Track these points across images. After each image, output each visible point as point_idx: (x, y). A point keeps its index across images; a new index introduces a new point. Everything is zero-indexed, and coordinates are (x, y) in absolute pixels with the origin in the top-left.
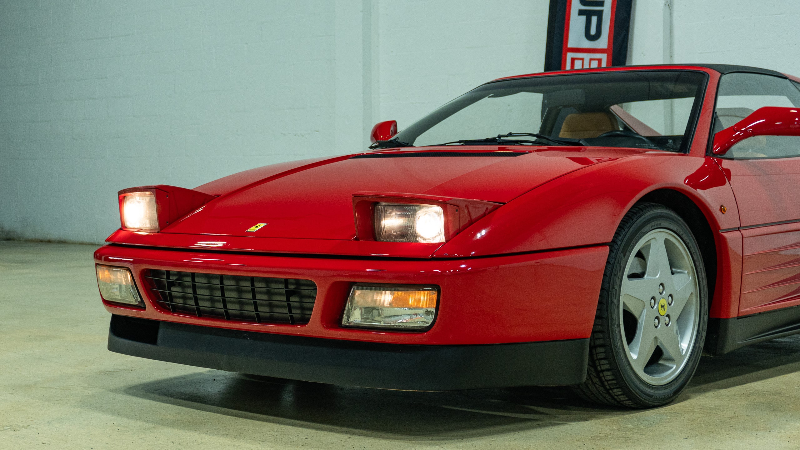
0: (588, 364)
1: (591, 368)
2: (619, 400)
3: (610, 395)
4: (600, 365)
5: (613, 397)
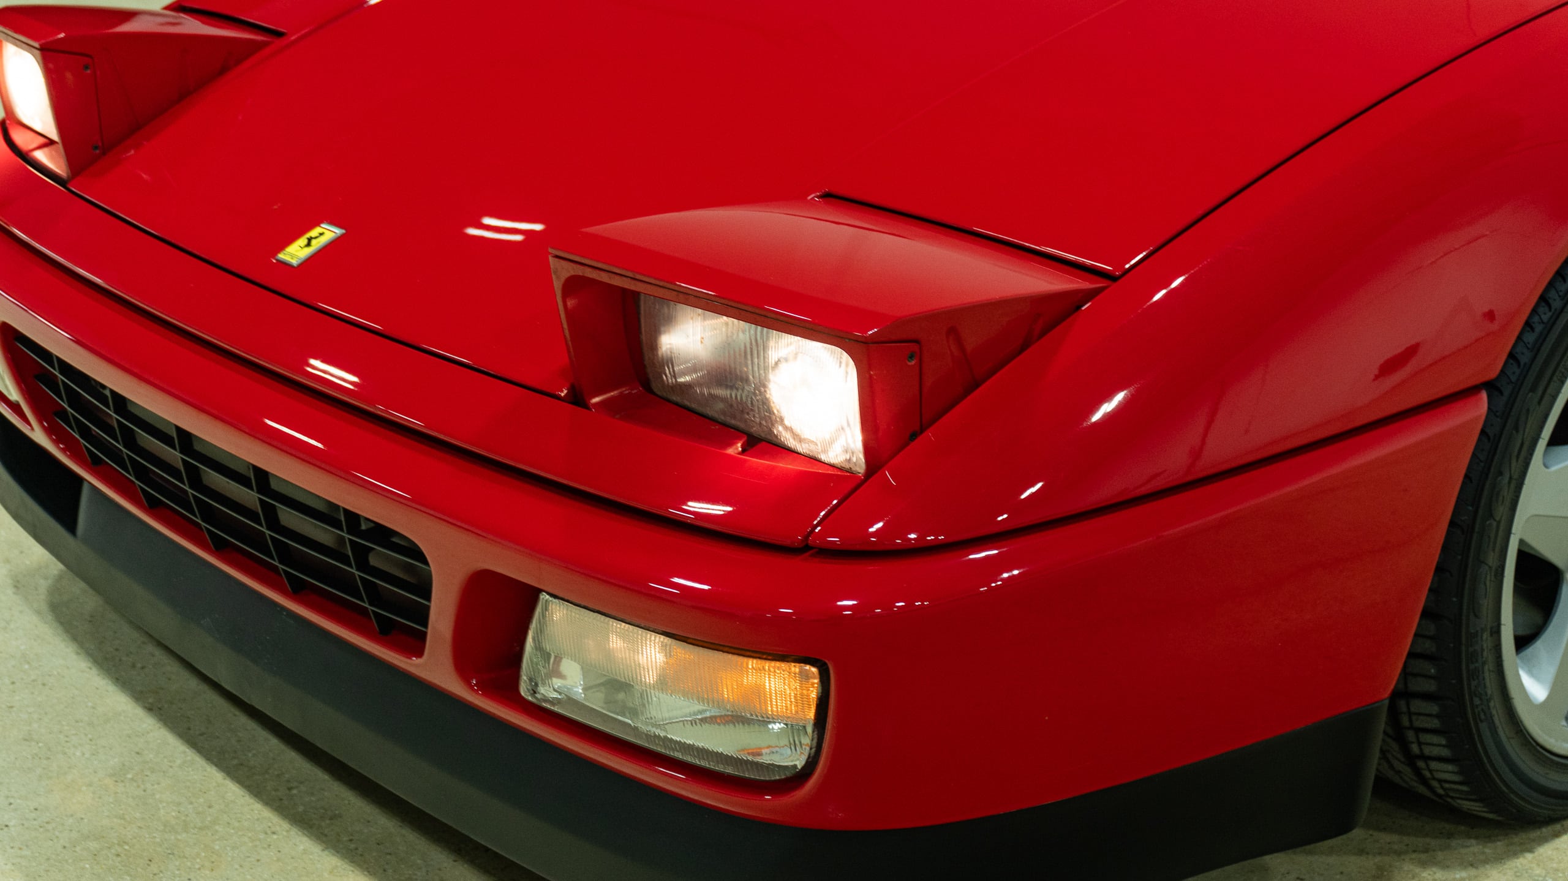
0: (1385, 733)
1: (1389, 740)
2: (1441, 791)
3: (1417, 772)
4: (1410, 714)
5: (1424, 781)
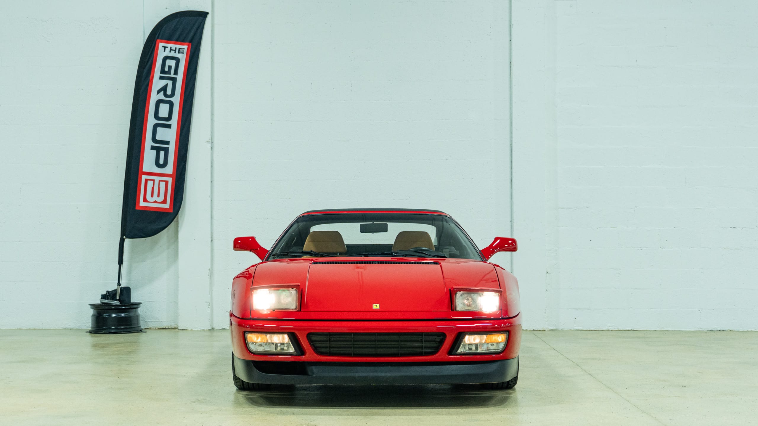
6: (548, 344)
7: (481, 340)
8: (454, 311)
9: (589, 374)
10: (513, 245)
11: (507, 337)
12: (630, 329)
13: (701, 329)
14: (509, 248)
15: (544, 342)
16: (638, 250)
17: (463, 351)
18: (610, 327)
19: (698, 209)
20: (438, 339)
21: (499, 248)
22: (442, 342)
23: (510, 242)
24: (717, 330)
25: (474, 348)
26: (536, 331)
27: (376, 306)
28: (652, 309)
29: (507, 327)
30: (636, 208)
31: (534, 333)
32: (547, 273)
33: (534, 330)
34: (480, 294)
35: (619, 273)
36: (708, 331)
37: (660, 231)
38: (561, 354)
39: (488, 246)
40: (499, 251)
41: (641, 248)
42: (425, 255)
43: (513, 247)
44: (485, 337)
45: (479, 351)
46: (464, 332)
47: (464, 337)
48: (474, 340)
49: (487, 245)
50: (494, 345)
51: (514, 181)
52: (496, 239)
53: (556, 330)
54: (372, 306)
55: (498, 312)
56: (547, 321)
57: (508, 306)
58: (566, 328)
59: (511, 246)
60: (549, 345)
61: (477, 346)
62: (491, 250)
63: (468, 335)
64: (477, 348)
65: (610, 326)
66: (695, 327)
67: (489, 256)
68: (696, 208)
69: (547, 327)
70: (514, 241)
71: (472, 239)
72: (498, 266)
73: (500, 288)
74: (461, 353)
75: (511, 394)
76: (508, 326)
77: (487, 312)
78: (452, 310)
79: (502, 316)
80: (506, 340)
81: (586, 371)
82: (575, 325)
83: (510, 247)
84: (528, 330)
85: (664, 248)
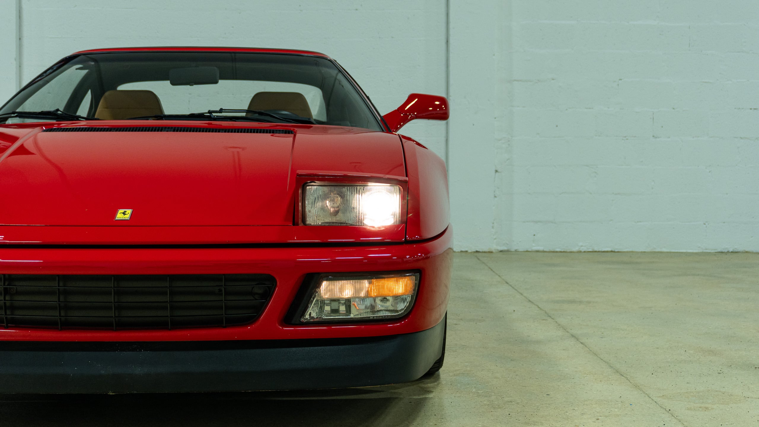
6: (497, 274)
7: (357, 291)
8: (298, 225)
9: (573, 336)
10: (441, 109)
11: (416, 284)
12: (609, 249)
13: (706, 249)
14: (434, 112)
15: (492, 270)
16: (623, 139)
17: (315, 317)
18: (582, 248)
19: (706, 82)
20: (258, 290)
21: (416, 113)
22: (267, 295)
23: (437, 103)
24: (728, 252)
25: (342, 308)
26: (480, 254)
27: (124, 213)
28: (640, 222)
29: (418, 260)
30: (620, 81)
31: (476, 256)
32: (496, 171)
33: (477, 252)
34: (358, 187)
35: (596, 173)
36: (716, 252)
37: (653, 114)
38: (518, 291)
39: (397, 109)
40: (417, 117)
41: (627, 138)
42: (272, 118)
43: (442, 112)
44: (366, 284)
45: (352, 316)
46: (319, 273)
47: (318, 285)
48: (341, 290)
49: (395, 107)
50: (388, 300)
51: (451, 41)
52: (412, 97)
53: (508, 251)
54: (115, 214)
55: (398, 226)
56: (495, 239)
57: (421, 215)
58: (521, 249)
59: (438, 110)
60: (499, 276)
61: (348, 303)
62: (402, 115)
63: (327, 280)
64: (349, 310)
65: (582, 246)
66: (699, 247)
67: (399, 126)
68: (704, 82)
69: (495, 247)
70: (443, 101)
71: (368, 97)
72: (409, 139)
73: (407, 176)
74: (312, 320)
75: (430, 392)
76: (421, 257)
77: (373, 227)
78: (294, 224)
79: (406, 238)
80: (414, 290)
81: (565, 329)
82: (533, 245)
83: (436, 112)
84: (469, 251)
85: (659, 138)
